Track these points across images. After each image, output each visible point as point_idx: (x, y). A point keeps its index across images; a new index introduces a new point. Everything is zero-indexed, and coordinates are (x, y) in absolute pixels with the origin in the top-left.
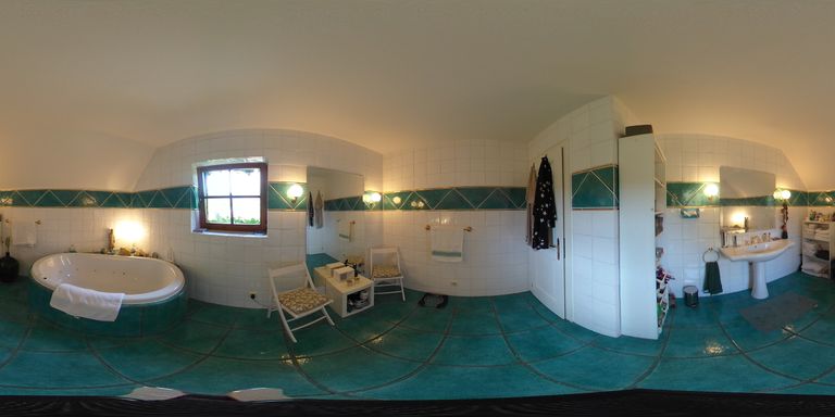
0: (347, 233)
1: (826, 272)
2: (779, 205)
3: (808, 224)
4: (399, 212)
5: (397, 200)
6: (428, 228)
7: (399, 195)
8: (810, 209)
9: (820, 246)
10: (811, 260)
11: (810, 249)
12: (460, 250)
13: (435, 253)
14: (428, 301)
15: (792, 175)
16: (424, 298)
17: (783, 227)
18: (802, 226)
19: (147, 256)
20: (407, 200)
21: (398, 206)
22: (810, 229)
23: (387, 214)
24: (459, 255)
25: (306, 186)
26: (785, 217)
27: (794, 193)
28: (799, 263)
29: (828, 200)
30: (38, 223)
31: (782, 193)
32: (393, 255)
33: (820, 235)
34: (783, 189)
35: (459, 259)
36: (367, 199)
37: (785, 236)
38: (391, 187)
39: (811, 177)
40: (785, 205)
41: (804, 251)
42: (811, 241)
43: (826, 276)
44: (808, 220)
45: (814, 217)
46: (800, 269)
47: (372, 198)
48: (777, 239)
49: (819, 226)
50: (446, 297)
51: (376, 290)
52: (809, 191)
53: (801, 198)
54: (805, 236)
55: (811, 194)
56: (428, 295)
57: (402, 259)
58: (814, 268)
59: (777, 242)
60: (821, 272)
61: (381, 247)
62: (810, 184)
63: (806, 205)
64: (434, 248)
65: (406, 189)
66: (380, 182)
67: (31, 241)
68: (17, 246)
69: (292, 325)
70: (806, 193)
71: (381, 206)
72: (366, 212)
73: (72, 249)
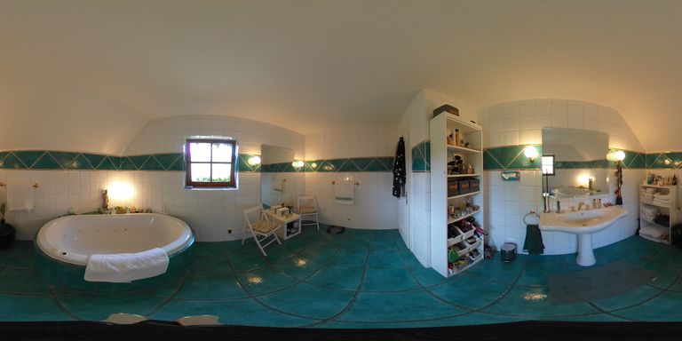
0: (280, 188)
1: (666, 238)
2: (613, 167)
3: (646, 188)
4: (316, 173)
5: (314, 165)
6: (334, 183)
7: (316, 162)
8: (649, 172)
9: (659, 211)
10: (649, 225)
11: (648, 215)
12: (352, 197)
13: (337, 198)
14: (332, 230)
15: (627, 135)
16: (330, 229)
17: (617, 192)
18: (640, 190)
19: (142, 212)
20: (321, 166)
21: (315, 169)
22: (647, 194)
23: (307, 174)
24: (351, 199)
25: (261, 157)
26: (620, 181)
27: (630, 154)
28: (636, 227)
29: (667, 162)
30: (36, 186)
31: (617, 155)
32: (312, 200)
33: (660, 201)
34: (617, 150)
35: (351, 202)
36: (294, 164)
37: (619, 201)
38: (310, 157)
39: (649, 137)
40: (619, 166)
41: (642, 216)
42: (648, 206)
43: (665, 242)
44: (646, 184)
45: (652, 180)
46: (637, 233)
47: (298, 164)
48: (610, 205)
49: (658, 190)
50: (343, 229)
51: (303, 222)
52: (647, 153)
53: (638, 160)
54: (643, 200)
55: (649, 155)
56: (333, 227)
57: (317, 204)
58: (652, 233)
59: (609, 209)
60: (661, 237)
61: (304, 195)
62: (647, 145)
63: (644, 167)
64: (337, 195)
65: (320, 158)
66: (303, 154)
67: (29, 206)
68: (13, 211)
69: (262, 244)
70: (644, 155)
71: (303, 170)
72: (295, 173)
73: (71, 211)
